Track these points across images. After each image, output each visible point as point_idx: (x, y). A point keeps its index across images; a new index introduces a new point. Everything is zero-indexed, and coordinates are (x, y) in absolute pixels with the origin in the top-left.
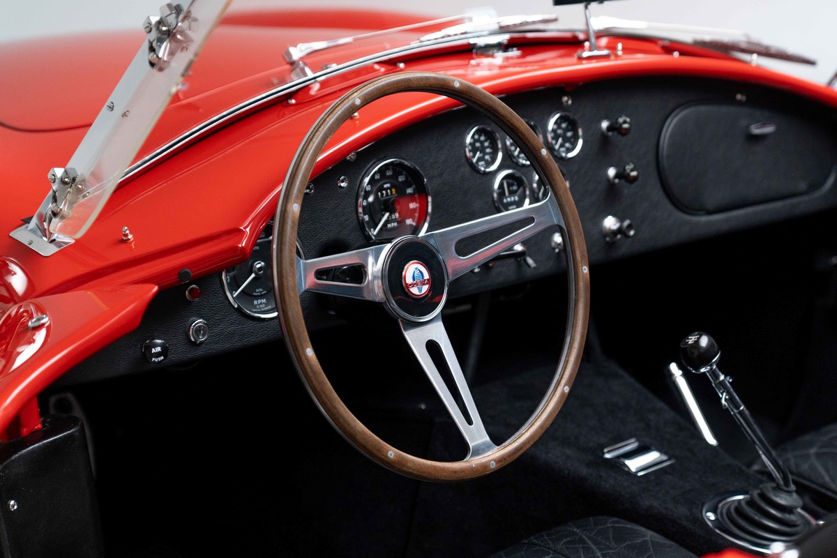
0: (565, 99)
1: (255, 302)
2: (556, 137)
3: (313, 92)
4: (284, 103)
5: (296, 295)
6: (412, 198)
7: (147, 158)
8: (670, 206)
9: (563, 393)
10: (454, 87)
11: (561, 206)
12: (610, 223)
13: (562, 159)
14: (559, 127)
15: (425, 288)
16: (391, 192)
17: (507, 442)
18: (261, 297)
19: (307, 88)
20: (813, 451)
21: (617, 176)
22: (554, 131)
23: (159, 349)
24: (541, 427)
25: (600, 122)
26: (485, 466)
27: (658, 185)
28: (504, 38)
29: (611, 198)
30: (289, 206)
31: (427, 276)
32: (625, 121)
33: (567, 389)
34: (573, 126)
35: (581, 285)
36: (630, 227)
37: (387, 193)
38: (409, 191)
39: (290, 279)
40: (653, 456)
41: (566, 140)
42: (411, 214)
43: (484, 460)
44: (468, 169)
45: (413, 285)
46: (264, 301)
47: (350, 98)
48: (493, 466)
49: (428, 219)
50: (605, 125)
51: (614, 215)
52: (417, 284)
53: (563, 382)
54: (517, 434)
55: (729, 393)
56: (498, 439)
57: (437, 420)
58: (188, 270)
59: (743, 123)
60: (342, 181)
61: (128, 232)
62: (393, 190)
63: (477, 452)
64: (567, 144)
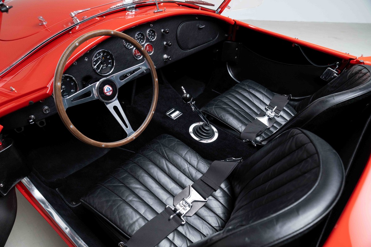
0: (151, 25)
1: (65, 97)
2: (149, 36)
3: (77, 29)
4: (68, 33)
5: (64, 111)
6: (109, 59)
7: (23, 57)
8: (180, 49)
9: (152, 113)
10: (111, 34)
11: (149, 63)
12: (165, 56)
13: (151, 41)
14: (150, 33)
15: (111, 92)
16: (103, 58)
17: (137, 130)
18: (66, 95)
19: (75, 27)
20: (214, 107)
21: (166, 44)
22: (148, 34)
23: (32, 120)
24: (147, 124)
25: (161, 30)
26: (132, 139)
27: (177, 44)
28: (135, 6)
29: (165, 49)
30: (56, 84)
31: (111, 89)
32: (167, 30)
33: (153, 112)
34: (154, 32)
35: (156, 84)
36: (170, 58)
37: (101, 59)
38: (108, 57)
39: (61, 107)
40: (177, 112)
41: (152, 36)
42: (110, 63)
43: (131, 138)
44: (125, 48)
45: (107, 92)
47: (74, 43)
48: (134, 138)
49: (114, 67)
50: (162, 30)
51: (166, 54)
52: (108, 92)
53: (152, 110)
54: (141, 126)
55: (195, 107)
56: (135, 129)
57: (127, 106)
58: (32, 102)
59: (197, 25)
60: (86, 59)
61: (12, 88)
63: (130, 135)
64: (153, 37)
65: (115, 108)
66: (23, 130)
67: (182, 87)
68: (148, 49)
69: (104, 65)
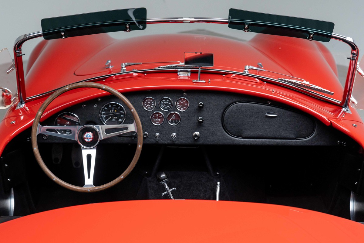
0: (185, 93)
1: (66, 132)
4: (102, 80)
10: (103, 88)
15: (90, 140)
24: (110, 185)
26: (86, 190)
28: (189, 70)
29: (199, 126)
32: (201, 104)
37: (113, 111)
38: (121, 111)
44: (142, 109)
46: (69, 132)
48: (89, 191)
56: (95, 184)
60: (95, 106)
62: (116, 111)
63: (87, 186)
64: (184, 107)
65: (89, 157)
66: (59, 163)
67: (219, 183)
68: (174, 118)
69: (115, 118)
